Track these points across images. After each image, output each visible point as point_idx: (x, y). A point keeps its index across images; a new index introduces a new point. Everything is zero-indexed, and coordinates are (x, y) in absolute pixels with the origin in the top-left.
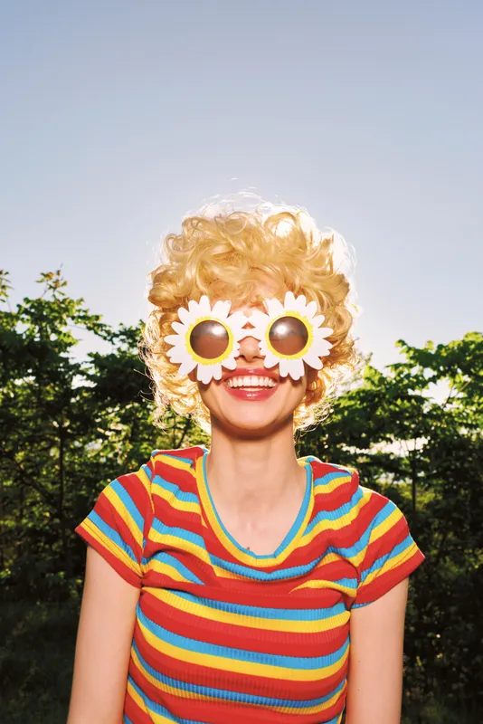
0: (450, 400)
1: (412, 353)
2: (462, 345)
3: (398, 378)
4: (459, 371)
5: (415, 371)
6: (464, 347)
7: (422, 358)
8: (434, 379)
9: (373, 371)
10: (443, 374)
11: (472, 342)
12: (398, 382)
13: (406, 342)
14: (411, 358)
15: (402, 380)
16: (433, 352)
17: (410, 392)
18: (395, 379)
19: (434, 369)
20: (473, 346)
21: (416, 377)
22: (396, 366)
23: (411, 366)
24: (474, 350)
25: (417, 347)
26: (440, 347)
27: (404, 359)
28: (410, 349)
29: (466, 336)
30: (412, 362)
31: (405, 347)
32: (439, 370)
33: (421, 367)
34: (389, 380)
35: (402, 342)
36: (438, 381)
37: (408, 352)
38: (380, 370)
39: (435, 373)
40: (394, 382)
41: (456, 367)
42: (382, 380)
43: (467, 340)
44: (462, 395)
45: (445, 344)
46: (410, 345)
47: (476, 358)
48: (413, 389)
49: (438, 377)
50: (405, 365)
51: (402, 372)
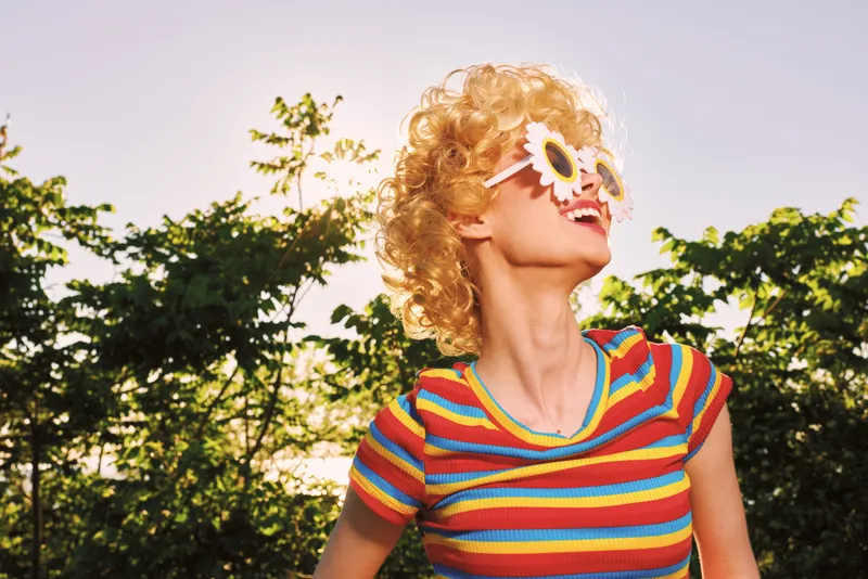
0: (750, 331)
1: (682, 250)
2: (767, 232)
3: (661, 296)
4: (765, 278)
5: (687, 281)
6: (771, 235)
7: (700, 257)
8: (722, 294)
9: (618, 285)
10: (739, 283)
11: (785, 226)
12: (662, 302)
13: (671, 231)
14: (682, 259)
15: (668, 298)
16: (719, 246)
17: (685, 319)
18: (656, 297)
19: (720, 276)
20: (785, 233)
21: (691, 291)
22: (656, 275)
23: (680, 273)
24: (788, 239)
25: (689, 240)
26: (730, 236)
27: (669, 261)
28: (677, 243)
29: (774, 216)
30: (683, 265)
31: (669, 240)
32: (729, 278)
33: (698, 275)
34: (645, 299)
35: (664, 233)
36: (730, 297)
37: (674, 248)
38: (631, 283)
39: (723, 283)
40: (655, 302)
41: (758, 270)
42: (634, 300)
43: (776, 222)
44: (769, 321)
45: (738, 232)
46: (678, 237)
47: (792, 252)
48: (689, 313)
49: (730, 290)
50: (670, 272)
51: (667, 284)
